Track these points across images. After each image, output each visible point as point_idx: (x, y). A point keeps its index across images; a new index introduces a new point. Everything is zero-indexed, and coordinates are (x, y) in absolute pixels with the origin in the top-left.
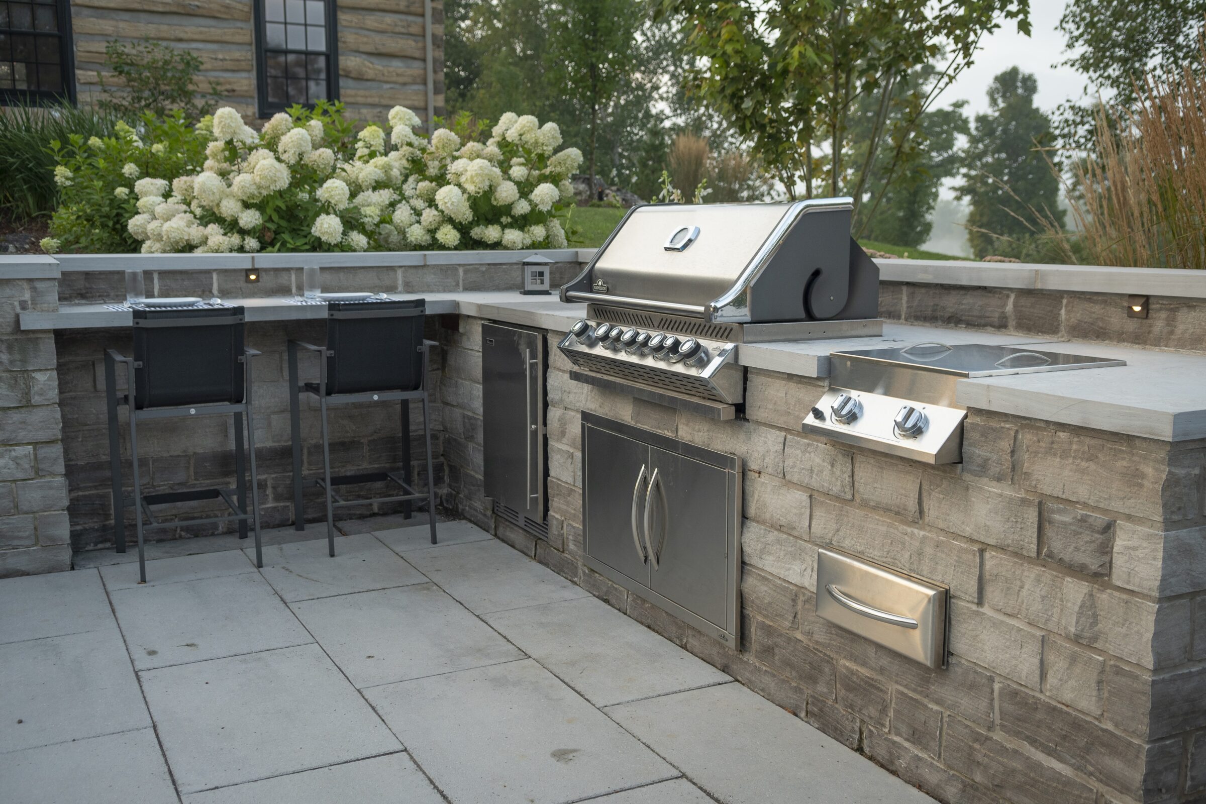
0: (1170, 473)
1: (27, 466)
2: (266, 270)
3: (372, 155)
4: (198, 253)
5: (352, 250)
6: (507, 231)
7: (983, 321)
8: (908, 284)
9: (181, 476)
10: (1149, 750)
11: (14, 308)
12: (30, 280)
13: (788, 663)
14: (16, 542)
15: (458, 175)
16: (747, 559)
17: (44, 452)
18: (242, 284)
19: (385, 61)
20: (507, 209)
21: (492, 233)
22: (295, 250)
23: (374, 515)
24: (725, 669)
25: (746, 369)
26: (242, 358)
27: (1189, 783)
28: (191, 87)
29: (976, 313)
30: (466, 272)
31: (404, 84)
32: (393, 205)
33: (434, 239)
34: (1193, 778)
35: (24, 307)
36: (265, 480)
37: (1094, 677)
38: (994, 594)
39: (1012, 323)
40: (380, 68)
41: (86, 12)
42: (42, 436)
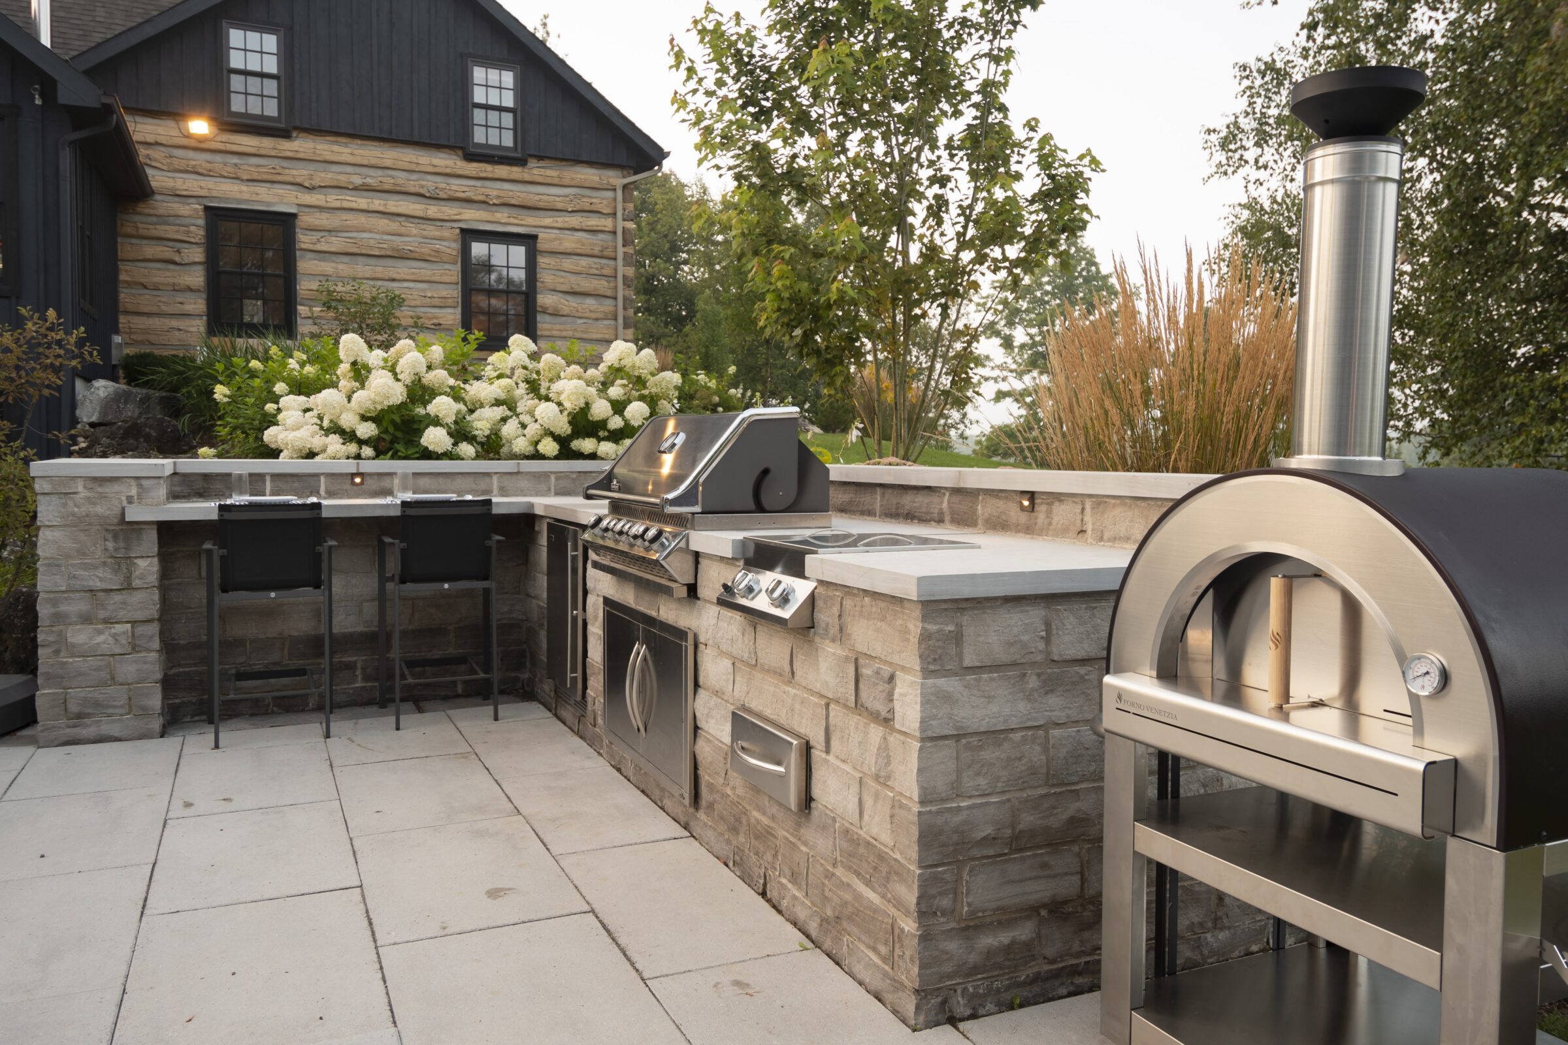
0: (923, 628)
1: (124, 642)
2: (371, 475)
3: (499, 377)
4: (318, 459)
5: (458, 458)
6: (602, 443)
7: (928, 517)
8: (882, 485)
9: (275, 657)
10: (920, 875)
11: (121, 502)
12: (137, 478)
13: (722, 818)
14: (110, 711)
15: (559, 394)
16: (699, 724)
17: (140, 629)
18: (348, 486)
19: (579, 299)
20: (603, 424)
21: (586, 445)
22: (406, 458)
23: (458, 696)
24: (686, 827)
25: (697, 555)
26: (319, 549)
27: (966, 909)
28: (393, 321)
29: (924, 510)
30: (557, 479)
31: (597, 319)
32: (504, 420)
33: (537, 451)
34: (969, 905)
35: (130, 500)
36: (355, 662)
37: (888, 812)
38: (835, 744)
39: (947, 518)
40: (575, 305)
41: (310, 255)
42: (140, 615)
